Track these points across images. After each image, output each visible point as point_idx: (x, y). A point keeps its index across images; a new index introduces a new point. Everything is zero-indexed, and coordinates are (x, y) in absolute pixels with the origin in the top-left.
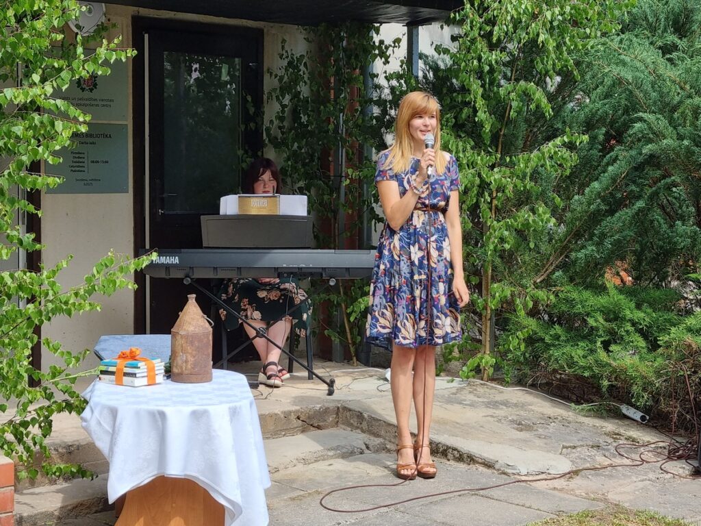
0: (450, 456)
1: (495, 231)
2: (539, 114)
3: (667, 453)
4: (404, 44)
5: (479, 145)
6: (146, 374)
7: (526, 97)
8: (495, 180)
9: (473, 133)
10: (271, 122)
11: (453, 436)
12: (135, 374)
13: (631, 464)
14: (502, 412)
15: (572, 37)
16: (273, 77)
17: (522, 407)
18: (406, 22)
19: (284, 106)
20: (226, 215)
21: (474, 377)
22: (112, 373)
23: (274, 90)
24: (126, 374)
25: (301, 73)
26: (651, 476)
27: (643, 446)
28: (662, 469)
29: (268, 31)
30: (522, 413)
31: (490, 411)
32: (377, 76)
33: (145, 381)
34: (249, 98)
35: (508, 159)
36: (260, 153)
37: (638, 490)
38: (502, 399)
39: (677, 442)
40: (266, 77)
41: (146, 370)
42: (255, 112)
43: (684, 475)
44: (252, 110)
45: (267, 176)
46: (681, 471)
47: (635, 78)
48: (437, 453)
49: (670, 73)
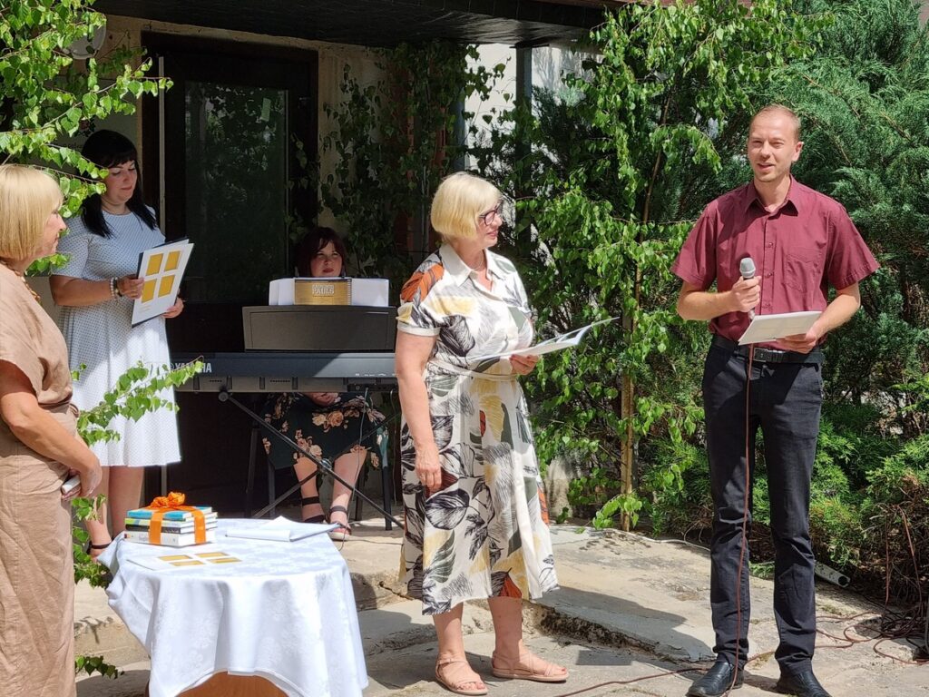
0: (591, 635)
1: (646, 328)
2: (704, 169)
3: (879, 628)
4: (511, 71)
5: (620, 212)
6: (192, 529)
7: (683, 142)
8: (646, 257)
9: (610, 193)
10: (330, 178)
11: (594, 608)
12: (179, 529)
13: (834, 644)
14: (655, 573)
15: (747, 64)
16: (332, 116)
17: (680, 566)
18: (516, 42)
19: (345, 156)
20: (277, 306)
21: (610, 526)
22: (144, 528)
23: (334, 134)
24: (165, 530)
25: (369, 111)
26: (865, 661)
27: (847, 619)
28: (876, 651)
29: (323, 53)
30: (681, 575)
31: (639, 573)
32: (472, 116)
33: (191, 539)
34: (300, 145)
35: (662, 229)
36: (314, 220)
37: (850, 682)
38: (652, 556)
39: (891, 613)
40: (322, 118)
41: (193, 524)
42: (308, 163)
43: (906, 659)
44: (304, 161)
45: (329, 249)
46: (902, 654)
47: (835, 120)
48: (574, 632)
49: (875, 109)
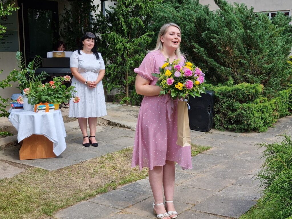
0: (118, 126)
1: (129, 61)
2: (140, 26)
4: (100, 6)
5: (123, 36)
7: (137, 22)
8: (128, 46)
9: (121, 33)
10: (62, 30)
11: (118, 120)
14: (132, 113)
15: (150, 4)
16: (62, 16)
19: (65, 25)
20: (49, 58)
21: (124, 103)
23: (62, 20)
25: (70, 15)
31: (129, 113)
32: (93, 16)
34: (55, 23)
35: (132, 40)
36: (59, 39)
38: (132, 109)
40: (60, 17)
42: (57, 27)
45: (62, 46)
47: (168, 16)
48: (114, 125)
49: (178, 15)
